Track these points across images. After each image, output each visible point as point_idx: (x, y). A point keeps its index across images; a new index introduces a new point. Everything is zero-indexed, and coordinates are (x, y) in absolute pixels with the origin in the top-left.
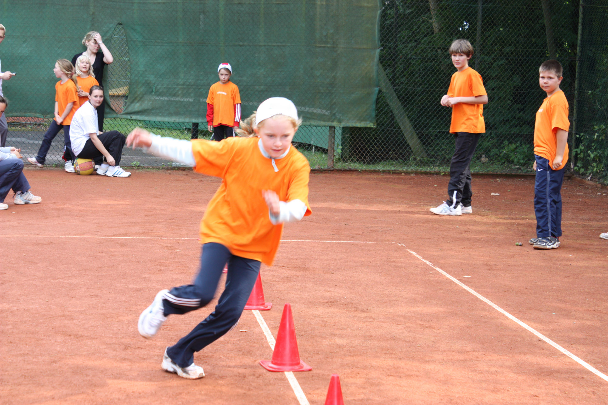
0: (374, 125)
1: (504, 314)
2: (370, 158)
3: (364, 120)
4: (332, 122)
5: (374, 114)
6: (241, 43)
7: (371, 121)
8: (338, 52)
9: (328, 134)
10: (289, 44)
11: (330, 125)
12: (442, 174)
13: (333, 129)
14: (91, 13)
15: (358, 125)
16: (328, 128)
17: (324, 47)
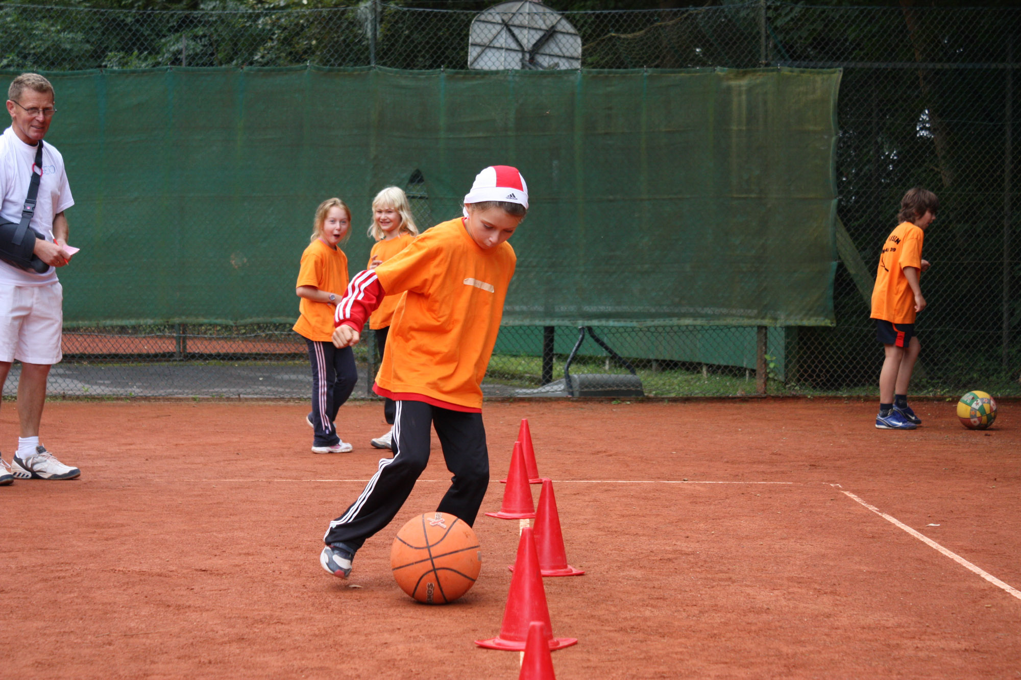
0: (832, 323)
1: (979, 575)
2: (826, 376)
3: (817, 314)
4: (763, 318)
5: (830, 304)
6: (611, 197)
7: (826, 317)
8: (769, 206)
9: (756, 339)
10: (688, 196)
11: (759, 324)
12: (948, 400)
13: (764, 331)
14: (372, 157)
15: (806, 323)
16: (755, 329)
17: (745, 198)
